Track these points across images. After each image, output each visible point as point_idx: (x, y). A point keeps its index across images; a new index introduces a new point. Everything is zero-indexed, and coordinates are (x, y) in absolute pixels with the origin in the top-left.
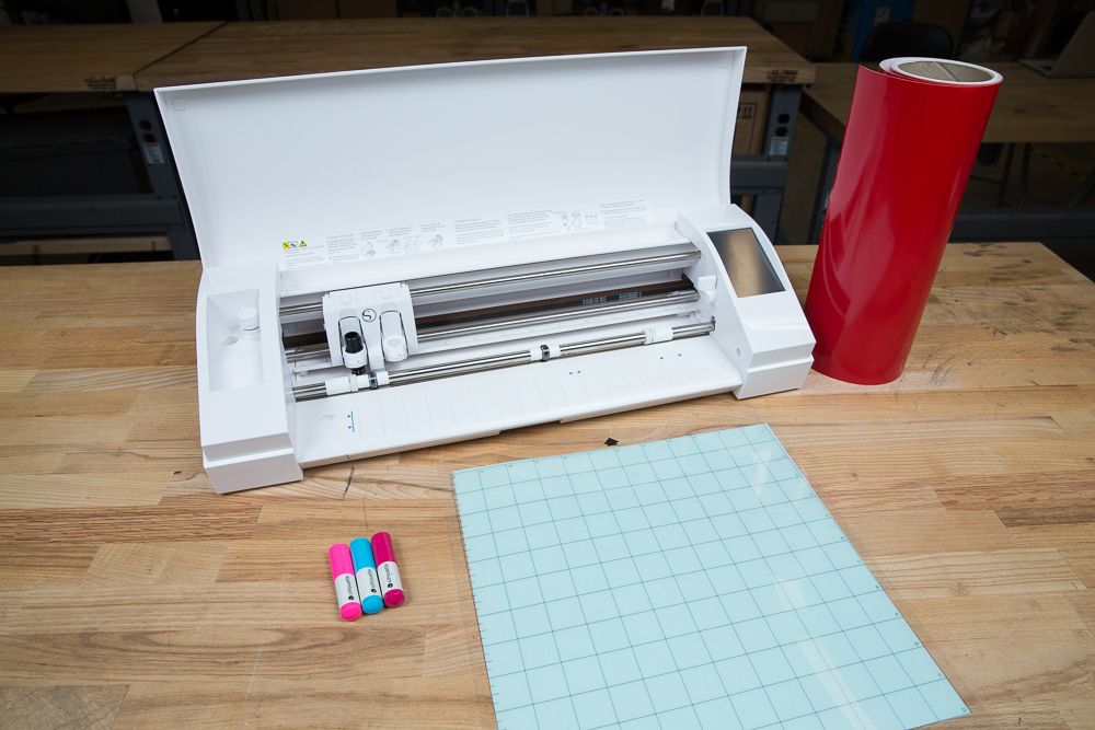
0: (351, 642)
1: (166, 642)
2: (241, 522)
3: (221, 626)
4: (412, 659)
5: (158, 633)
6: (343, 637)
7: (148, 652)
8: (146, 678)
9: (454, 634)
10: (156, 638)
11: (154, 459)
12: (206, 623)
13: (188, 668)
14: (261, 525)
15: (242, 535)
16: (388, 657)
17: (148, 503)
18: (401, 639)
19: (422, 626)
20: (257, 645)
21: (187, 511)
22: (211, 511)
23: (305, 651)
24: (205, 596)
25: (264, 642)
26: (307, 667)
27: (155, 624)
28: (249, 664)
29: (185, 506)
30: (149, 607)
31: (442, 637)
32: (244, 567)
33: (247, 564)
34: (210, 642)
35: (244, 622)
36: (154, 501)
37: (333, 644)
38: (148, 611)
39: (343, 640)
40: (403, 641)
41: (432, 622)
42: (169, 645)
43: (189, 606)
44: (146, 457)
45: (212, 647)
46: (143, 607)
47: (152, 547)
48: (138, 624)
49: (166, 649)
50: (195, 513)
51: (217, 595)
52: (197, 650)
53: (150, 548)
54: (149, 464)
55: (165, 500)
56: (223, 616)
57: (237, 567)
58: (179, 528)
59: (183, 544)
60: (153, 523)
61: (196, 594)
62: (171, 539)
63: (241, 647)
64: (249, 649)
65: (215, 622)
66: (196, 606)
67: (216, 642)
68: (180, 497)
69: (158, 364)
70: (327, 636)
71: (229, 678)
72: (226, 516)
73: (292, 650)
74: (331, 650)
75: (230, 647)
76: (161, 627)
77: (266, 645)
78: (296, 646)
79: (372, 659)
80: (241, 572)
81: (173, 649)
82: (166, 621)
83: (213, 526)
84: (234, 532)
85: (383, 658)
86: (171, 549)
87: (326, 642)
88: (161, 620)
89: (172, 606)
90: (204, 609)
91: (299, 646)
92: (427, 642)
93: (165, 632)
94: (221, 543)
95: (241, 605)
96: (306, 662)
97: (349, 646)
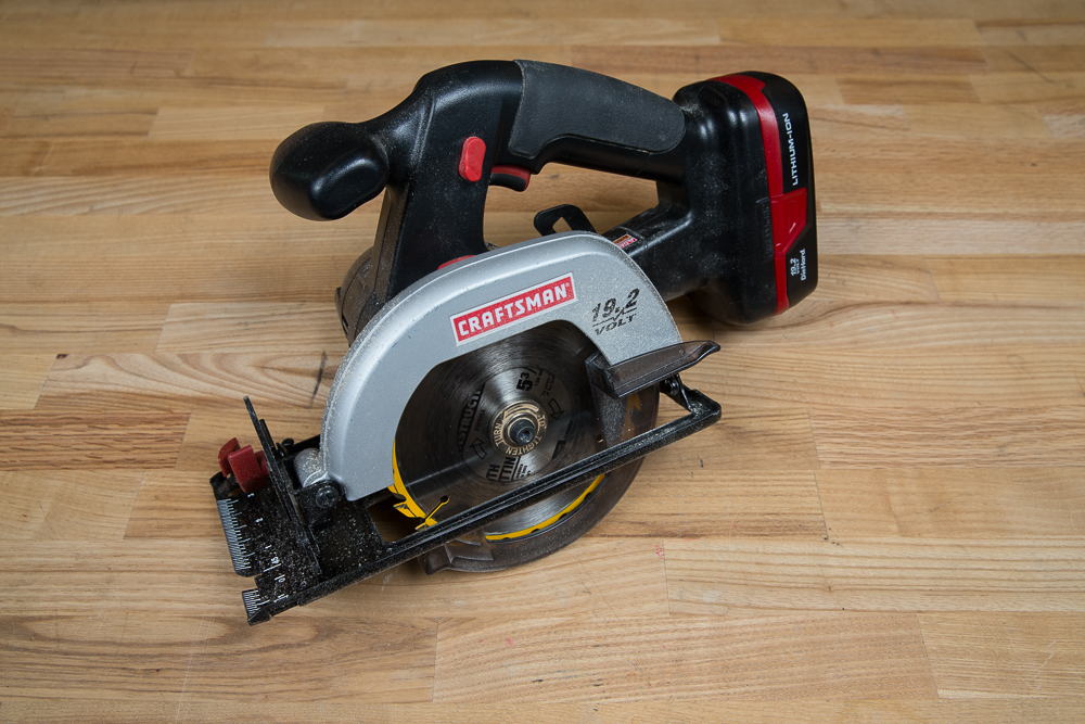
0: (326, 643)
1: (52, 634)
2: (161, 439)
3: (134, 611)
4: (417, 672)
5: (40, 619)
6: (314, 633)
7: (26, 650)
8: (25, 692)
9: (479, 634)
10: (37, 627)
11: (25, 332)
12: (114, 604)
13: (87, 677)
14: (188, 446)
15: (161, 461)
16: (382, 668)
17: (20, 406)
18: (401, 639)
19: (432, 620)
20: (188, 644)
21: (78, 420)
22: (115, 421)
23: (259, 656)
24: (108, 560)
25: (198, 638)
26: (262, 681)
27: (35, 605)
28: (177, 674)
29: (75, 412)
30: (27, 577)
31: (461, 639)
32: (166, 515)
33: (170, 509)
34: (118, 636)
35: (167, 605)
36: (27, 402)
37: (299, 645)
38: (25, 583)
39: (315, 639)
40: (404, 643)
41: (447, 614)
42: (58, 640)
43: (85, 576)
44: (13, 329)
45: (121, 644)
46: (17, 576)
47: (28, 478)
48: (10, 604)
49: (53, 646)
50: (91, 423)
51: (126, 559)
52: (100, 649)
53: (24, 479)
54: (18, 340)
55: (44, 401)
56: (136, 594)
57: (155, 514)
58: (67, 448)
59: (74, 474)
60: (27, 438)
61: (95, 556)
62: (55, 465)
63: (163, 645)
64: (175, 650)
65: (125, 604)
66: (96, 576)
67: (128, 637)
68: (67, 396)
69: (26, 173)
70: (291, 631)
71: (147, 696)
72: (138, 429)
73: (239, 653)
74: (298, 655)
75: (147, 645)
76: (45, 609)
77: (201, 643)
78: (245, 646)
79: (358, 672)
80: (162, 523)
81: (64, 647)
82: (52, 600)
83: (118, 446)
84: (149, 456)
85: (375, 670)
86: (55, 482)
87: (289, 641)
88: (44, 599)
89: (60, 575)
90: (108, 581)
91: (251, 647)
92: (440, 646)
93: (50, 618)
94: (130, 474)
95: (163, 576)
96: (261, 672)
97: (324, 649)
